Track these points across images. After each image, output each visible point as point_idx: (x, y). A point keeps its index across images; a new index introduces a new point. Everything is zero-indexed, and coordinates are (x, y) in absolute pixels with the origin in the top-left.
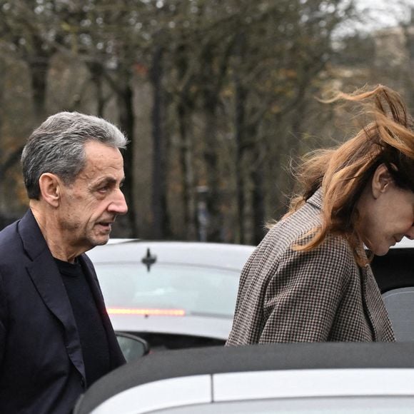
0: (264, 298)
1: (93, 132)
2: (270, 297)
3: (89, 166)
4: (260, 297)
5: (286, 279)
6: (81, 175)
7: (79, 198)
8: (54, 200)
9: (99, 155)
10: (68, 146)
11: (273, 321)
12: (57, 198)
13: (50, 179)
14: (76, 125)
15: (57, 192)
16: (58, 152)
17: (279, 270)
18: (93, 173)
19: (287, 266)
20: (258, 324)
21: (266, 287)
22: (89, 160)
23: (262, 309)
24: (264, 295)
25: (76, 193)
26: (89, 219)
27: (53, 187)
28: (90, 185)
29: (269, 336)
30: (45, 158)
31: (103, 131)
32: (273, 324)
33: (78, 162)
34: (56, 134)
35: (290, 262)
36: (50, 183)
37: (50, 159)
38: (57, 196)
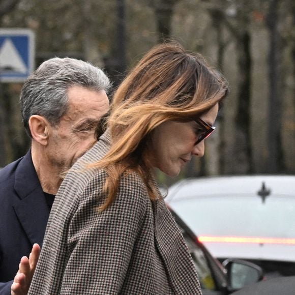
0: (67, 234)
1: (75, 78)
2: (73, 233)
3: (71, 109)
4: (64, 233)
5: (87, 216)
6: (65, 117)
7: (64, 137)
8: (43, 140)
9: (81, 99)
10: (52, 91)
11: (77, 255)
12: (46, 137)
13: (38, 120)
14: (61, 72)
15: (45, 131)
16: (44, 96)
17: (79, 208)
18: (75, 115)
19: (87, 204)
20: (62, 258)
21: (68, 224)
22: (72, 104)
23: (66, 244)
24: (67, 231)
25: (62, 133)
26: (74, 156)
27: (41, 127)
28: (73, 126)
29: (73, 269)
30: (33, 101)
31: (85, 77)
32: (76, 258)
33: (61, 105)
34: (43, 80)
35: (90, 201)
36: (39, 124)
37: (37, 102)
38: (46, 136)
